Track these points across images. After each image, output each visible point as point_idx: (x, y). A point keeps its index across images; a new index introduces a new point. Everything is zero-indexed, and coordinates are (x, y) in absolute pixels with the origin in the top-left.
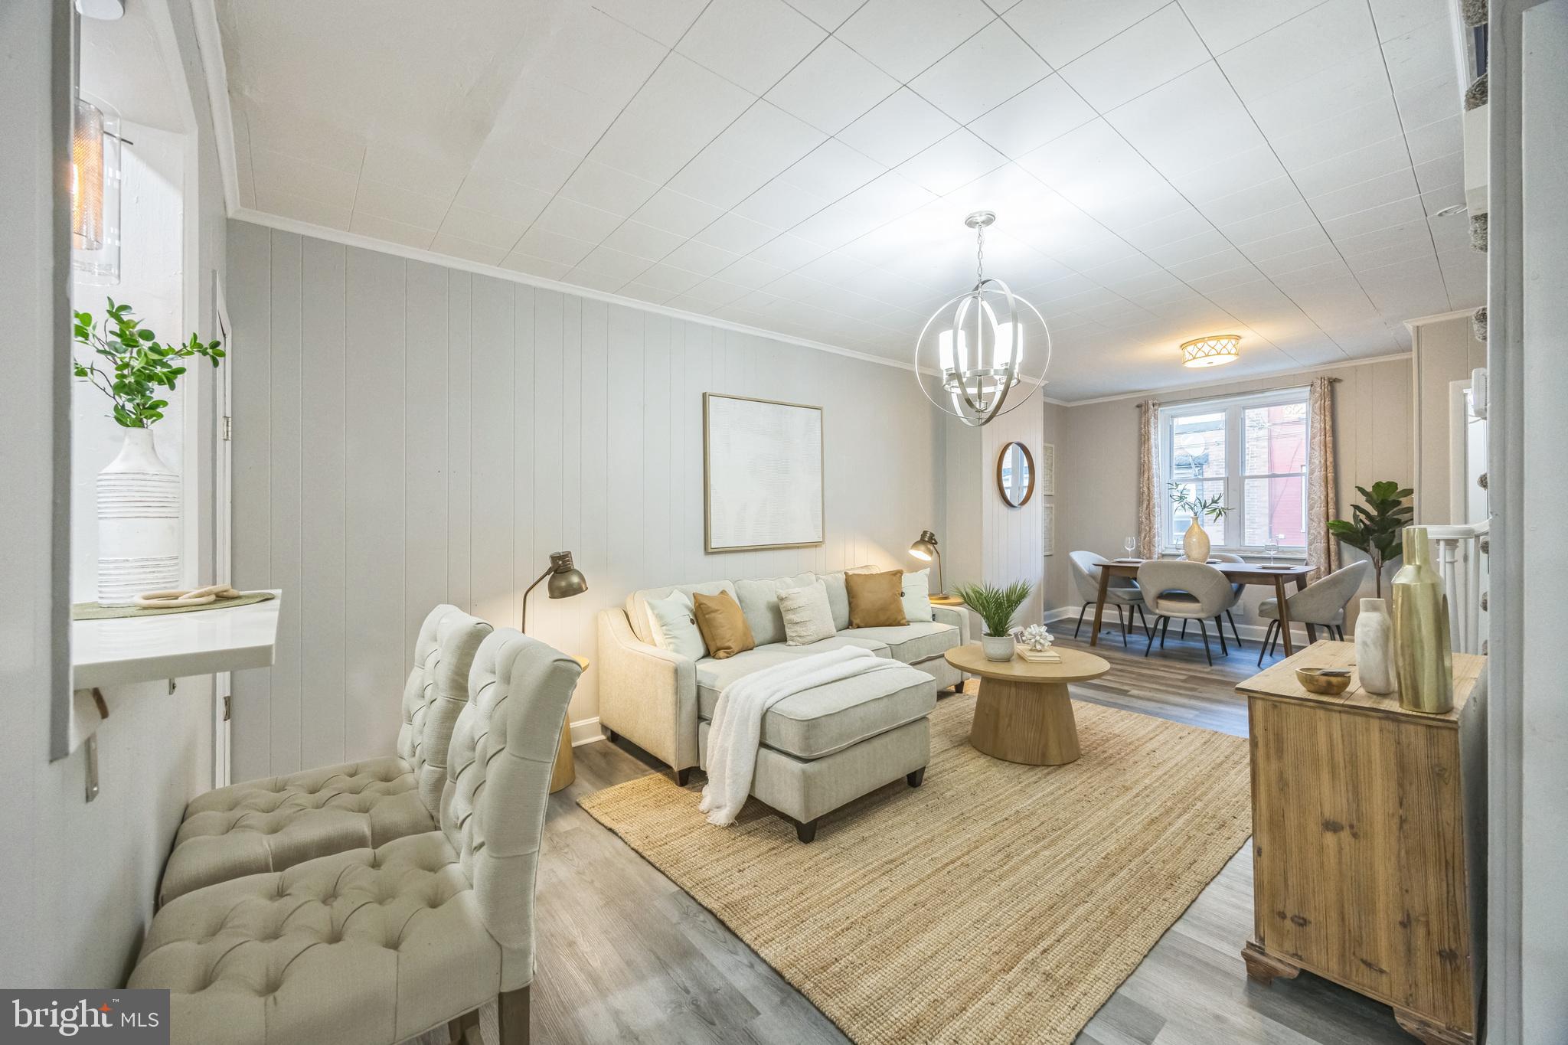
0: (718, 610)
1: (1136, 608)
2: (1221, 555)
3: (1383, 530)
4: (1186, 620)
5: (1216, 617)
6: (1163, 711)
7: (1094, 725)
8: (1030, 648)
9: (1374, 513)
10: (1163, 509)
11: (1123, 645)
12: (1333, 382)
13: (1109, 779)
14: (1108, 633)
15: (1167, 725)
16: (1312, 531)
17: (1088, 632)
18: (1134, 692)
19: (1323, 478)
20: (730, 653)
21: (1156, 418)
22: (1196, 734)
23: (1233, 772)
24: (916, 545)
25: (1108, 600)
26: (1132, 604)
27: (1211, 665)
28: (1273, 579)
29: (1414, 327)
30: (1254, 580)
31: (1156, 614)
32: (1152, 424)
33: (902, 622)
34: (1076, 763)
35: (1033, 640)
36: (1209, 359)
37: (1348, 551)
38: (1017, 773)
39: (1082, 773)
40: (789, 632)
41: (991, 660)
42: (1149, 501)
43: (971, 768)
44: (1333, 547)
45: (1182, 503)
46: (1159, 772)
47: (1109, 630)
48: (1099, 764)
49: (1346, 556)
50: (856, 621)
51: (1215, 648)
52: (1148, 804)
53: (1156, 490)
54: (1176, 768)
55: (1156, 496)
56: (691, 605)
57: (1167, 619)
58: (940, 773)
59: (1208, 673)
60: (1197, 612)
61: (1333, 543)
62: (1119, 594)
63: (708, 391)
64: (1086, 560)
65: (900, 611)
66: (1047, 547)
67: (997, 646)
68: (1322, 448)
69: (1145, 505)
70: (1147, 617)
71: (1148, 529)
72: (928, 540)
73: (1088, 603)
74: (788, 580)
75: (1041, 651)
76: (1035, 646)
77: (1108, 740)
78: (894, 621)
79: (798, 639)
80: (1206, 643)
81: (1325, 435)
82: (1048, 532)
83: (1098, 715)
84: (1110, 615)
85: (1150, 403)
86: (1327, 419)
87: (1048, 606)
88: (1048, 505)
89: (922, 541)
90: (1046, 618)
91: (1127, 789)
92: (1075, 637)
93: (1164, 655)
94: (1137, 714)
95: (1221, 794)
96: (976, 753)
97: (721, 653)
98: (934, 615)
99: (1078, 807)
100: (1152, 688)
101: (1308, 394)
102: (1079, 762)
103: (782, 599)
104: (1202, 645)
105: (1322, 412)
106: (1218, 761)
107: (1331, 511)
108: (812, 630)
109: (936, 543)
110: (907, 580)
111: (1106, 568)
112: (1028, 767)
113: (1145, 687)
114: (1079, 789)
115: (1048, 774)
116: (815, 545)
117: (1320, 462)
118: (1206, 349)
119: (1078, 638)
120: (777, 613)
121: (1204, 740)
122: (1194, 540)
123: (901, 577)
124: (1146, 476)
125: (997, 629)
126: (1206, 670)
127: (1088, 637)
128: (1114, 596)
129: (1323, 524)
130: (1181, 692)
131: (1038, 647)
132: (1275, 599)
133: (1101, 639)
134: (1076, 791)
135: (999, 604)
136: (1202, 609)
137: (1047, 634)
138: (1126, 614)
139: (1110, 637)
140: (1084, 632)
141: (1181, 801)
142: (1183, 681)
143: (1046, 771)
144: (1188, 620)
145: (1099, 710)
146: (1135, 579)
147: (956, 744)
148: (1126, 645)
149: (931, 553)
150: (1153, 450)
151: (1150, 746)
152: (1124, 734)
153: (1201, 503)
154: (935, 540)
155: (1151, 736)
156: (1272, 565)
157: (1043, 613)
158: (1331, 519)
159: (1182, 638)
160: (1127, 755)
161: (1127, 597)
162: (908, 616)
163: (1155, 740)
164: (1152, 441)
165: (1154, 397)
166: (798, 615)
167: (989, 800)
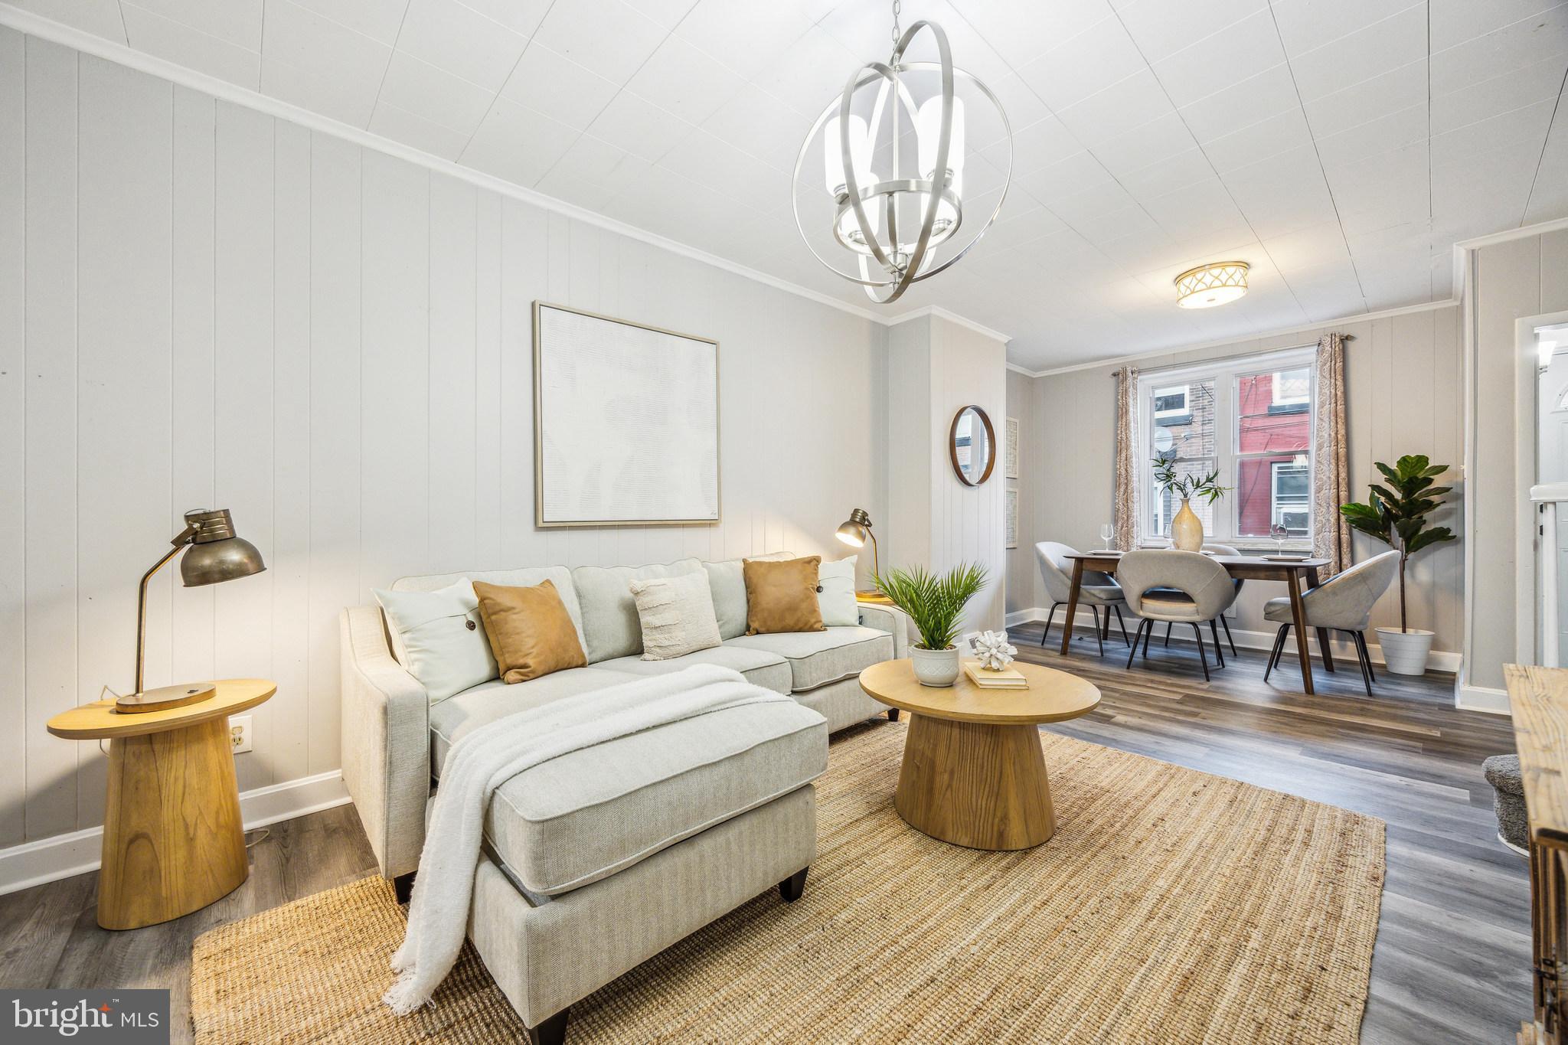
0: (513, 608)
1: (1113, 609)
2: (1214, 547)
3: (1409, 515)
4: (1170, 623)
5: (1211, 621)
6: (1162, 748)
7: (1072, 772)
8: (982, 666)
9: (1398, 496)
10: (1142, 494)
11: (1099, 654)
12: (1345, 339)
13: (1104, 878)
14: (1081, 639)
15: (1172, 771)
16: (1319, 518)
17: (1058, 638)
18: (1120, 718)
19: (1333, 454)
20: (527, 674)
21: (1135, 388)
22: (1214, 787)
23: (1287, 860)
24: (844, 526)
25: (1081, 599)
26: (1108, 605)
27: (1208, 680)
28: (1285, 574)
29: (1468, 251)
30: (1262, 574)
31: (1141, 617)
32: (1131, 395)
33: (816, 626)
34: (1049, 844)
35: (987, 655)
36: (1211, 293)
37: (1363, 542)
38: (959, 868)
39: (1058, 867)
40: (647, 642)
41: (925, 685)
42: (1127, 484)
43: (889, 858)
44: (1345, 537)
45: (1169, 483)
46: (1177, 864)
47: (1081, 636)
48: (1085, 847)
49: (1360, 548)
50: (755, 625)
51: (1212, 658)
52: (1172, 937)
53: (1134, 472)
54: (1201, 853)
55: (1135, 479)
56: (475, 600)
57: (1150, 622)
58: (839, 868)
59: (1207, 691)
60: (1192, 614)
61: (1344, 532)
62: (1096, 593)
63: (541, 299)
64: (1056, 553)
65: (814, 611)
66: (1010, 537)
67: (933, 664)
68: (1333, 418)
69: (1122, 489)
70: (1126, 620)
71: (1126, 518)
72: (859, 521)
73: (1058, 603)
74: (660, 568)
75: (998, 670)
76: (990, 663)
77: (1094, 800)
78: (806, 624)
79: (658, 650)
80: (1202, 652)
81: (1336, 403)
82: (1010, 519)
83: (1077, 756)
84: (1084, 617)
85: (1129, 370)
86: (1338, 383)
87: (1011, 608)
88: (1011, 490)
89: (853, 522)
90: (1008, 621)
91: (1133, 902)
92: (1042, 644)
93: (1148, 666)
94: (1128, 754)
95: (1282, 909)
96: (901, 827)
97: (511, 675)
98: (861, 617)
99: (1056, 946)
100: (1144, 713)
101: (1313, 357)
102: (1053, 843)
103: (637, 594)
104: (1197, 655)
105: (1333, 375)
106: (1259, 838)
107: (1343, 494)
108: (680, 638)
109: (870, 525)
110: (827, 571)
111: (1080, 561)
112: (977, 854)
113: (1133, 711)
114: (1057, 900)
115: (1008, 868)
116: (709, 524)
117: (1330, 434)
118: (1208, 279)
119: (1046, 645)
120: (632, 613)
121: (1228, 797)
122: (1185, 527)
123: (817, 566)
124: (1124, 455)
125: (932, 637)
126: (1201, 686)
127: (1058, 644)
128: (1088, 595)
129: (1333, 509)
130: (1180, 718)
131: (995, 665)
132: (1287, 600)
133: (1072, 646)
134: (1053, 905)
135: (937, 601)
136: (1197, 610)
137: (1008, 645)
138: (1101, 616)
139: (1084, 644)
140: (1052, 638)
141: (1223, 928)
142: (1179, 702)
143: (1004, 863)
144: (1173, 624)
145: (1077, 747)
146: (1112, 576)
147: (875, 808)
148: (1102, 655)
149: (863, 538)
150: (1132, 424)
151: (1156, 809)
152: (1116, 788)
153: (1192, 482)
154: (868, 520)
155: (1154, 790)
156: (1280, 556)
157: (1004, 616)
158: (1343, 504)
159: (1166, 645)
160: (1123, 828)
161: (1103, 596)
162: (825, 619)
163: (1159, 798)
164: (1131, 414)
165: (1132, 363)
166: (659, 616)
167: (908, 930)
